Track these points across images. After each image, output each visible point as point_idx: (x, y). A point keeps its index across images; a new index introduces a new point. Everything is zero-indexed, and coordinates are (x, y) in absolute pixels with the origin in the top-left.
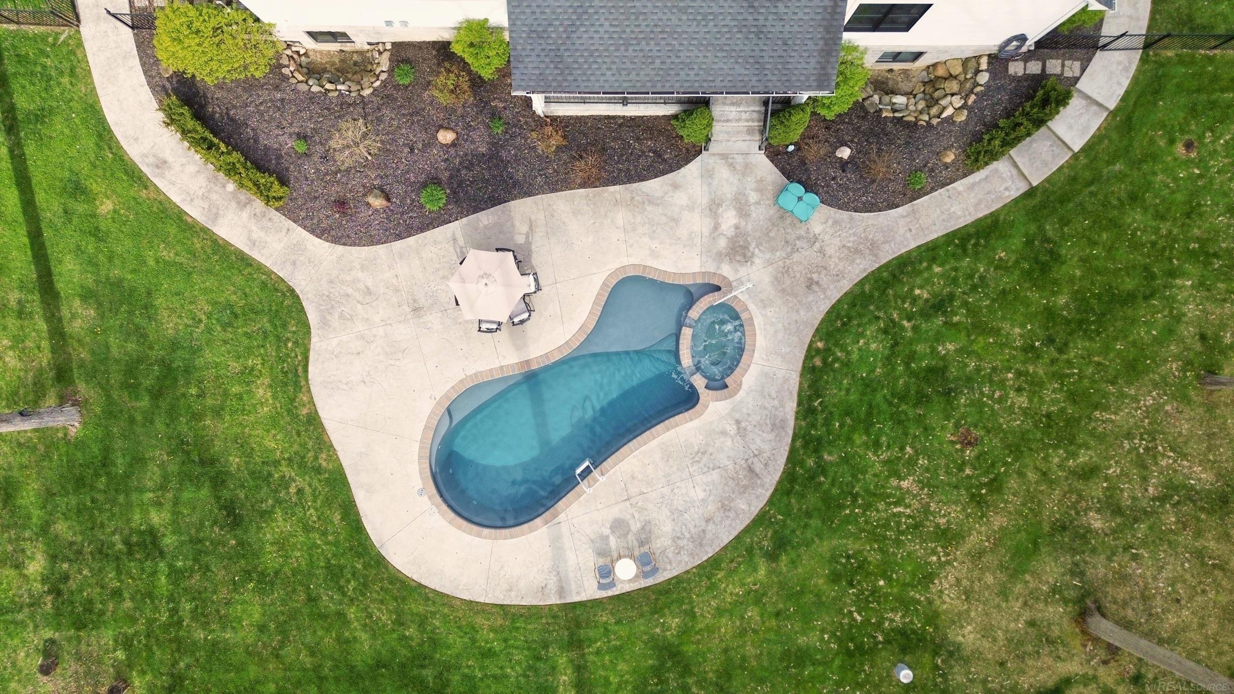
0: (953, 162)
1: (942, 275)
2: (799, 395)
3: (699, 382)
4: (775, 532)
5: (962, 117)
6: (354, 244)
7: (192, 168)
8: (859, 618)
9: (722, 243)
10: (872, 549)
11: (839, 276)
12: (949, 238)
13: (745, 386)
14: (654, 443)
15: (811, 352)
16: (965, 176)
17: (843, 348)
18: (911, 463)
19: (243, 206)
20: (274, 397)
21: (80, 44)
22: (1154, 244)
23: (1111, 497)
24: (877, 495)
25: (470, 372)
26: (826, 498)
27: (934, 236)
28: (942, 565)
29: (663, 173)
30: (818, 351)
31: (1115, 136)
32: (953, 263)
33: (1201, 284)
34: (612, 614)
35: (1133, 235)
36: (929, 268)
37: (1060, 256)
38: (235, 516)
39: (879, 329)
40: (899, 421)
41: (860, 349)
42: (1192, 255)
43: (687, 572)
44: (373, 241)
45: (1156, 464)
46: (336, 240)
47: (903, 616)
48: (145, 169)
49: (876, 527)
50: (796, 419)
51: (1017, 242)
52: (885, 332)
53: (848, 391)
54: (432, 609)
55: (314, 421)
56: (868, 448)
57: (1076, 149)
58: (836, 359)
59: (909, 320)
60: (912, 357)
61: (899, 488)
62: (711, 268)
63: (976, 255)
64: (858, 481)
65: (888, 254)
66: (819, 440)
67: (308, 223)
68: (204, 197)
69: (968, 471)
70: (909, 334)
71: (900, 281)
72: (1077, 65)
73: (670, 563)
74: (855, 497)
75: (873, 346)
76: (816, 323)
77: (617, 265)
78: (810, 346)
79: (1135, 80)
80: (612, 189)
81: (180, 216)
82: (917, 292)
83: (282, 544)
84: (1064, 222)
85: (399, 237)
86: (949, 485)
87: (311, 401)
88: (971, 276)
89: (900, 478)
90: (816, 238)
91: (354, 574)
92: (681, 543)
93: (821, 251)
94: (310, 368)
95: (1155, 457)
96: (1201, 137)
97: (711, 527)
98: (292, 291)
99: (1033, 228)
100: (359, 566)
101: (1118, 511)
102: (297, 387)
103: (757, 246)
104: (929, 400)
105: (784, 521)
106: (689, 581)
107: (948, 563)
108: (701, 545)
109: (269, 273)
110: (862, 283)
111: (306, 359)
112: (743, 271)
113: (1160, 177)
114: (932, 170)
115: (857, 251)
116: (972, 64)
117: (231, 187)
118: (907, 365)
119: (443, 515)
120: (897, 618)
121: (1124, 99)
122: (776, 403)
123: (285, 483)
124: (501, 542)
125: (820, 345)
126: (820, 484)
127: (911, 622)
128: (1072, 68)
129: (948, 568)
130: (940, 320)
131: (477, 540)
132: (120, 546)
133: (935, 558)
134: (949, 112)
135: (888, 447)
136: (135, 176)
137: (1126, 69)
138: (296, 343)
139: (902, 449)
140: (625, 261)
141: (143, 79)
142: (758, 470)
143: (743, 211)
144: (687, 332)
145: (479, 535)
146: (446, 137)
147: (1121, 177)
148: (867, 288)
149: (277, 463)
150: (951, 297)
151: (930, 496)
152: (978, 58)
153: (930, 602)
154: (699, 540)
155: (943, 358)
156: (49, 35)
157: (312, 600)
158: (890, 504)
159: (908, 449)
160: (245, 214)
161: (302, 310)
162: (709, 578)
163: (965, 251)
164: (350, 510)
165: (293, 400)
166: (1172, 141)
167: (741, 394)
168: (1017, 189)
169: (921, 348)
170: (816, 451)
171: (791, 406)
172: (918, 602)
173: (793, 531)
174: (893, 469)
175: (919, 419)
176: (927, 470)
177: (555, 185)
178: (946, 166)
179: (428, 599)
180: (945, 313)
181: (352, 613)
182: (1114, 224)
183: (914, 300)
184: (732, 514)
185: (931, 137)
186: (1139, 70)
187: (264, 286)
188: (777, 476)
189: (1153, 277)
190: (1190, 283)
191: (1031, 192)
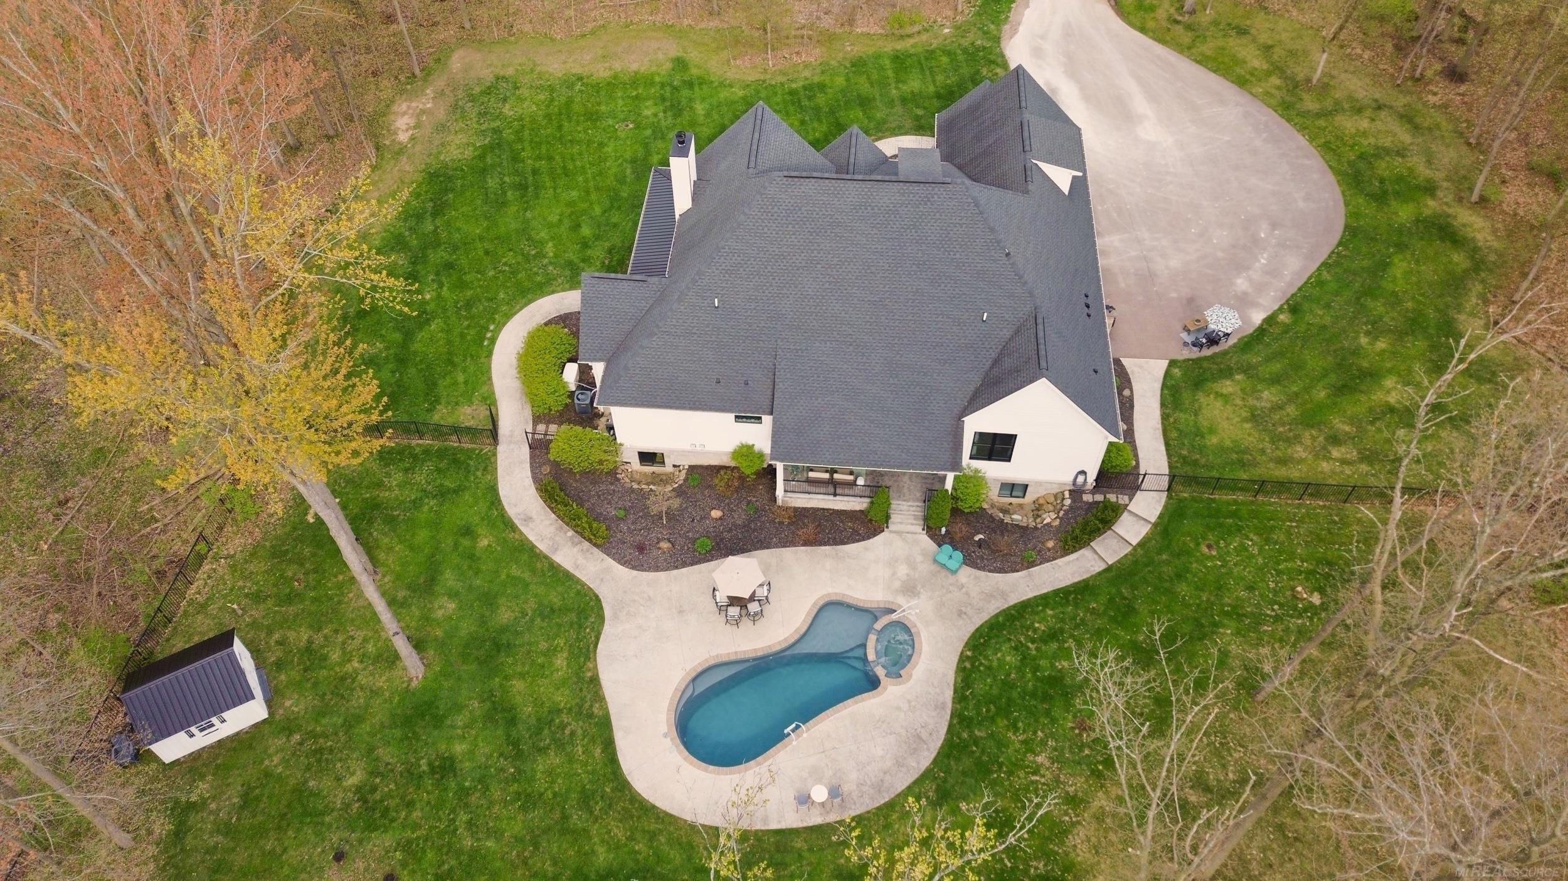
0: (1053, 547)
1: (1052, 617)
2: (955, 685)
3: (880, 672)
4: (938, 785)
5: (1057, 522)
6: (645, 570)
7: (548, 522)
8: (1009, 865)
9: (897, 584)
10: (1016, 807)
11: (980, 610)
12: (1056, 592)
13: (914, 677)
14: (845, 712)
15: (962, 658)
16: (1062, 556)
17: (986, 658)
18: (1043, 743)
19: (575, 544)
20: (568, 666)
21: (495, 455)
22: (1198, 605)
23: (1200, 778)
24: (1016, 765)
25: (714, 653)
26: (978, 763)
27: (1045, 591)
28: (1074, 824)
29: (858, 541)
30: (968, 657)
31: (1158, 538)
32: (1060, 609)
33: (1238, 633)
34: (806, 841)
35: (1184, 599)
36: (1043, 611)
37: (1134, 608)
38: (519, 750)
39: (1011, 647)
40: (1031, 712)
41: (998, 659)
42: (1227, 614)
43: (868, 812)
44: (657, 569)
45: (1231, 755)
46: (634, 568)
47: (1045, 865)
48: (516, 522)
49: (1018, 790)
50: (953, 702)
51: (1103, 599)
52: (1016, 649)
53: (991, 686)
54: (660, 827)
55: (595, 681)
56: (1008, 730)
57: (1134, 543)
58: (981, 664)
59: (1033, 643)
60: (1036, 669)
61: (1035, 762)
62: (891, 599)
63: (1076, 605)
64: (1003, 753)
65: (1014, 599)
66: (971, 719)
67: (617, 556)
68: (551, 539)
69: (1087, 752)
70: (1034, 652)
71: (1023, 617)
72: (1126, 498)
73: (855, 804)
74: (1001, 765)
75: (1008, 658)
76: (966, 639)
77: (824, 592)
78: (962, 653)
79: (1165, 507)
80: (823, 548)
81: (532, 548)
82: (1037, 625)
83: (550, 773)
84: (1134, 588)
85: (677, 568)
86: (1073, 761)
87: (596, 667)
88: (1075, 618)
89: (1036, 755)
90: (963, 586)
91: (602, 797)
92: (865, 789)
93: (967, 594)
94: (599, 646)
95: (1229, 750)
96: (1217, 543)
97: (888, 777)
98: (597, 596)
99: (1114, 591)
100: (608, 790)
101: (1208, 789)
102: (587, 658)
103: (923, 587)
104: (1052, 698)
105: (945, 778)
106: (869, 819)
107: (1079, 823)
108: (879, 791)
109: (583, 585)
110: (997, 616)
111: (598, 638)
112: (914, 602)
113: (1194, 565)
114: (1040, 551)
115: (992, 596)
116: (1060, 496)
117: (571, 533)
118: (1034, 673)
119: (680, 753)
120: (1041, 865)
121: (1159, 517)
122: (938, 690)
123: (563, 727)
124: (722, 777)
125: (969, 653)
126: (973, 752)
127: (1052, 869)
128: (1123, 499)
129: (1079, 827)
130: (1054, 646)
131: (703, 774)
132: (425, 768)
133: (1067, 818)
134: (1048, 520)
135: (1024, 731)
136: (510, 525)
137: (1159, 501)
138: (592, 629)
139: (1035, 733)
140: (830, 590)
141: (529, 474)
142: (924, 738)
143: (912, 565)
144: (872, 638)
145: (706, 770)
146: (716, 514)
147: (1167, 563)
148: (1001, 619)
149: (559, 711)
150: (1062, 631)
151: (1060, 769)
152: (1063, 493)
153: (1067, 854)
154: (879, 787)
155: (1060, 671)
156: (475, 449)
157: (565, 817)
158: (1028, 773)
159: (1040, 733)
160: (575, 550)
161: (601, 608)
162: (885, 818)
163: (1068, 601)
164: (609, 745)
165: (581, 668)
166: (1198, 544)
167: (912, 682)
168: (1099, 567)
169: (1043, 663)
170: (968, 727)
171: (949, 694)
172: (1057, 853)
173: (953, 786)
174: (1029, 746)
175: (1048, 713)
176: (1055, 749)
177: (785, 544)
178: (1049, 550)
179: (659, 818)
180: (1058, 640)
181: (594, 829)
182: (1169, 592)
183: (1035, 630)
184: (904, 769)
185: (1038, 533)
186: (1167, 503)
187: (578, 593)
188: (939, 743)
189: (1202, 626)
190: (1229, 632)
191: (1109, 569)
